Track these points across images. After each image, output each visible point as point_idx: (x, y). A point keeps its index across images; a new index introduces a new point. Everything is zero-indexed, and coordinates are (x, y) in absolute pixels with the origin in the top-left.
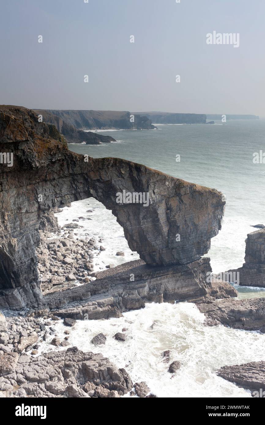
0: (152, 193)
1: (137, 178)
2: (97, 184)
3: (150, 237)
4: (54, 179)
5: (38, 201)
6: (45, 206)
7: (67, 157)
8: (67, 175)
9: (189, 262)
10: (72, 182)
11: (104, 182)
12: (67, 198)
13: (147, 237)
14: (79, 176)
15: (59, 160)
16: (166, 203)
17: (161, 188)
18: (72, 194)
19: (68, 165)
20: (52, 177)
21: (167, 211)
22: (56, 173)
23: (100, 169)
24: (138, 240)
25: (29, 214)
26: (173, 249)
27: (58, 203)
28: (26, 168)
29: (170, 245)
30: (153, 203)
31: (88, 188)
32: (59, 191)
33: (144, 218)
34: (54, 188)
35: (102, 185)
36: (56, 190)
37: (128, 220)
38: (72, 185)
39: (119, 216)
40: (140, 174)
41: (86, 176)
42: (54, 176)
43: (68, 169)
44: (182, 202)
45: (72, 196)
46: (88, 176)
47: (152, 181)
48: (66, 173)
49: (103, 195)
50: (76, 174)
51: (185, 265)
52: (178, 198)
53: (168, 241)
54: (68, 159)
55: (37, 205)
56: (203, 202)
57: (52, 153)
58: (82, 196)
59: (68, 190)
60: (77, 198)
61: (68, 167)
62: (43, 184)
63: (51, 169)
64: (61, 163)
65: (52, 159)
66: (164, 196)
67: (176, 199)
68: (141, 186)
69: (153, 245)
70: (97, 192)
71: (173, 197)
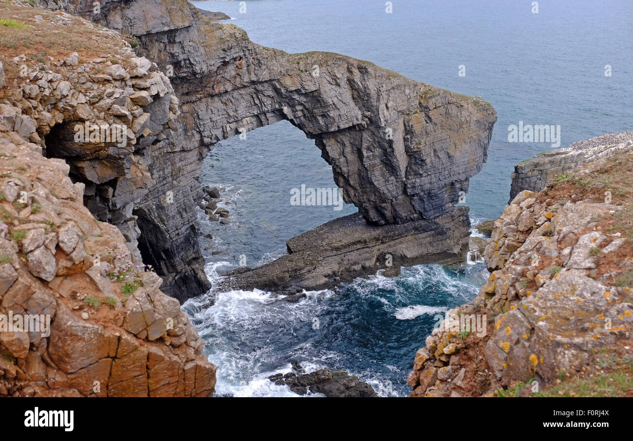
0: (385, 108)
1: (360, 84)
2: (296, 97)
3: (378, 178)
4: (226, 92)
5: (199, 130)
6: (211, 139)
7: (247, 53)
8: (246, 84)
9: (438, 215)
10: (254, 96)
11: (306, 93)
12: (245, 122)
13: (373, 180)
14: (266, 85)
15: (235, 59)
16: (405, 124)
17: (398, 100)
18: (253, 116)
19: (248, 66)
20: (222, 89)
21: (405, 136)
22: (230, 81)
23: (302, 71)
24: (358, 185)
25: (185, 153)
26: (414, 195)
27: (231, 132)
28: (185, 75)
29: (409, 190)
30: (385, 125)
31: (280, 104)
32: (233, 111)
33: (368, 149)
34: (225, 107)
35: (303, 99)
36: (228, 111)
37: (343, 154)
38: (254, 101)
39: (326, 148)
40: (366, 78)
41: (277, 84)
42: (226, 87)
43: (249, 73)
44: (431, 120)
45: (254, 120)
46: (281, 84)
47: (384, 88)
48: (245, 80)
49: (304, 116)
50: (261, 83)
51: (433, 220)
52: (424, 115)
53: (405, 185)
54: (249, 57)
55: (197, 137)
56: (463, 120)
57: (226, 47)
58: (270, 119)
59: (247, 109)
60: (261, 122)
61: (248, 70)
62: (207, 102)
63: (221, 75)
64: (238, 62)
65: (225, 58)
66: (402, 112)
67: (422, 116)
68: (366, 98)
69: (381, 192)
70: (294, 111)
71: (416, 112)
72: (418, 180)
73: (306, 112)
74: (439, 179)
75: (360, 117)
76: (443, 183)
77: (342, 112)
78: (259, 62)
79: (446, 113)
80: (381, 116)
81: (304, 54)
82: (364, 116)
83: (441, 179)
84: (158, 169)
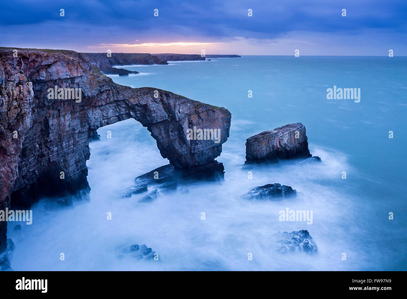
0: (178, 112)
1: (166, 102)
2: (136, 107)
3: (177, 145)
4: (102, 105)
5: (88, 122)
6: (94, 127)
7: (112, 88)
8: (112, 102)
10: (116, 107)
11: (141, 106)
12: (112, 119)
13: (175, 146)
14: (122, 102)
15: (106, 91)
16: (188, 120)
17: (184, 108)
18: (116, 116)
19: (113, 94)
20: (100, 104)
21: (189, 126)
22: (104, 100)
23: (139, 96)
25: (81, 134)
26: (195, 154)
29: (192, 151)
30: (179, 120)
31: (129, 111)
32: (106, 114)
33: (172, 132)
34: (102, 112)
35: (140, 109)
36: (103, 114)
37: (160, 134)
38: (116, 109)
39: (153, 131)
40: (169, 99)
41: (127, 102)
42: (102, 103)
43: (114, 97)
44: (200, 118)
45: (116, 118)
46: (129, 102)
47: (177, 103)
48: (111, 100)
49: (141, 116)
50: (119, 101)
51: (205, 166)
53: (191, 148)
55: (87, 126)
56: (215, 117)
57: (101, 85)
58: (124, 118)
59: (113, 113)
60: (120, 119)
61: (113, 95)
62: (93, 110)
63: (99, 98)
64: (108, 92)
65: (101, 90)
66: (187, 114)
67: (196, 116)
68: (169, 108)
69: (179, 152)
70: (136, 114)
71: (194, 114)
72: (196, 146)
73: (141, 114)
74: (206, 146)
75: (167, 116)
76: (208, 147)
77: (158, 114)
78: (118, 91)
79: (207, 114)
80: (176, 116)
81: (140, 88)
82: (169, 116)
83: (207, 145)
84: (66, 142)
